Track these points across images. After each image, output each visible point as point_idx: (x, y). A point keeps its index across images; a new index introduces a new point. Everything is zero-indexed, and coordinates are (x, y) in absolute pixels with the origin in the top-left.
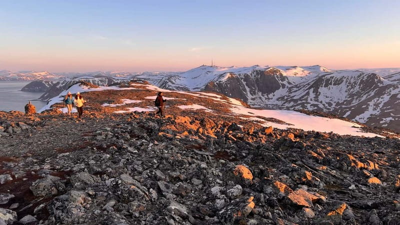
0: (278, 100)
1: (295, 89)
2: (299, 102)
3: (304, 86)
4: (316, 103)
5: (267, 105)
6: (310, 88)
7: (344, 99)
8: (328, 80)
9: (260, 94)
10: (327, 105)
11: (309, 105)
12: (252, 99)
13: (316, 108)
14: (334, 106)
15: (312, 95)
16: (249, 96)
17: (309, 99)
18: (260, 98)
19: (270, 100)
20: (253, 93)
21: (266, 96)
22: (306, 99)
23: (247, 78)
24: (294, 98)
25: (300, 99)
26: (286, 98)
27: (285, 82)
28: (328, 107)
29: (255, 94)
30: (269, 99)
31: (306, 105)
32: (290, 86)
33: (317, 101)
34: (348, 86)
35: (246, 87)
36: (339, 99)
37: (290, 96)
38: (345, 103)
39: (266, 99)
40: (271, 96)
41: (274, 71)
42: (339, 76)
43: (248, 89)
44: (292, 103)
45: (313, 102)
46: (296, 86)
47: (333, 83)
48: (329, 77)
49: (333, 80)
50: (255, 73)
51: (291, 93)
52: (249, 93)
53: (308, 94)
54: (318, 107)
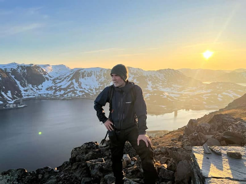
0: (47, 89)
1: (58, 81)
2: (69, 90)
3: (65, 78)
4: (81, 90)
5: (40, 94)
6: (72, 79)
7: (98, 86)
8: (83, 73)
9: (30, 86)
10: (90, 91)
11: (78, 91)
12: (25, 91)
13: (84, 93)
14: (94, 90)
15: (76, 85)
16: (22, 89)
17: (75, 87)
18: (32, 89)
19: (41, 91)
20: (24, 86)
21: (36, 87)
22: (73, 87)
23: (14, 72)
24: (62, 87)
25: (68, 87)
26: (54, 88)
27: (47, 76)
28: (91, 92)
29: (26, 87)
30: (39, 89)
31: (75, 91)
32: (52, 79)
33: (81, 88)
34: (96, 77)
35: (16, 80)
36: (95, 86)
37: (56, 86)
38: (100, 88)
39: (37, 90)
40: (40, 87)
41: (37, 67)
42: (89, 71)
43: (18, 82)
44: (62, 92)
45: (79, 89)
46: (58, 79)
47: (86, 75)
48: (83, 71)
49: (86, 73)
50: (20, 68)
51: (56, 84)
52: (20, 86)
53: (72, 83)
54: (85, 92)
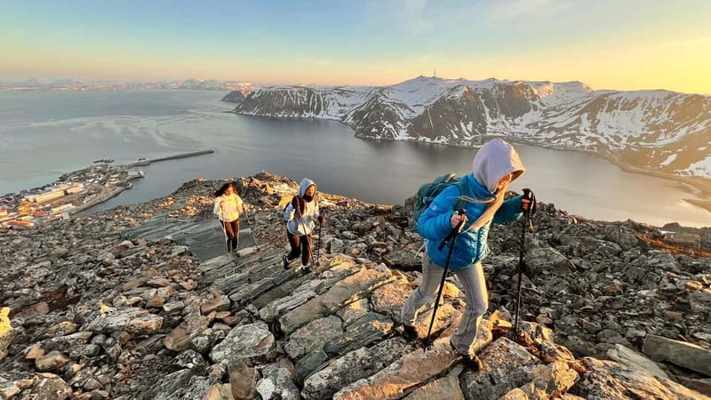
0: (528, 126)
1: (554, 113)
2: (566, 133)
3: (569, 109)
4: (594, 135)
5: (513, 133)
6: (581, 112)
7: (640, 132)
8: (613, 102)
9: (503, 117)
10: (612, 140)
11: (584, 138)
12: (492, 124)
13: (595, 143)
14: (624, 140)
15: (586, 124)
16: (489, 120)
17: (582, 129)
18: (503, 123)
19: (517, 127)
20: (493, 116)
21: (511, 121)
22: (578, 129)
23: (486, 94)
24: (555, 126)
25: (567, 127)
26: (540, 125)
27: (536, 103)
28: (615, 143)
29: (496, 117)
30: (515, 124)
31: (578, 137)
32: (544, 108)
33: (595, 132)
34: (646, 113)
35: (485, 108)
36: (630, 132)
37: (545, 122)
38: (644, 138)
39: (511, 124)
40: (517, 121)
41: (524, 86)
42: (631, 99)
43: (487, 110)
44: (553, 134)
45: (589, 134)
46: (554, 109)
47: (620, 106)
48: (614, 97)
49: (621, 102)
50: (497, 88)
51: (548, 118)
52: (488, 117)
53: (579, 121)
54: (599, 142)
